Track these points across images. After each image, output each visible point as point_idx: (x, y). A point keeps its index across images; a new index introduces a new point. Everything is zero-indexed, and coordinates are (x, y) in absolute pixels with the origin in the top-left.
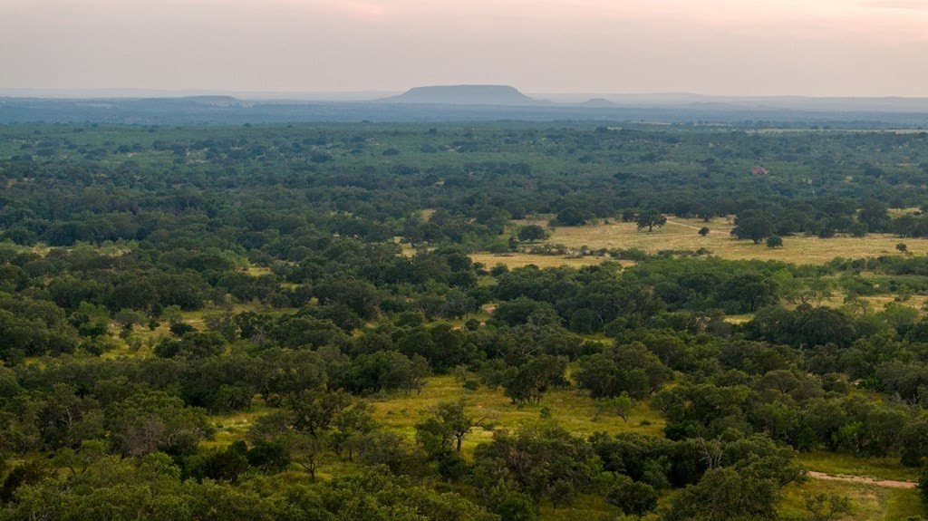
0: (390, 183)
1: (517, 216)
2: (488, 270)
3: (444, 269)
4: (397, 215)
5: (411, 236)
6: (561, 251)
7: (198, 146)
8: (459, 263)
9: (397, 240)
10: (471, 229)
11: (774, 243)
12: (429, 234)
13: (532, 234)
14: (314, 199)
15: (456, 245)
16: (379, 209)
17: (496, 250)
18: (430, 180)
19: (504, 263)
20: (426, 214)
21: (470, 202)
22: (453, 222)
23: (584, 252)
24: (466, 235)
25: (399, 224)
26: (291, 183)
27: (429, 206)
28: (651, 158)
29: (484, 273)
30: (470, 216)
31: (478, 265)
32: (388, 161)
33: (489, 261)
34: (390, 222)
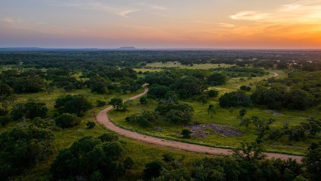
0: (117, 57)
1: (140, 62)
2: (137, 72)
3: (128, 73)
4: (118, 62)
5: (120, 65)
6: (150, 68)
7: (88, 53)
8: (131, 71)
9: (117, 66)
10: (132, 64)
11: (192, 65)
12: (124, 65)
13: (144, 65)
14: (103, 59)
15: (129, 67)
16: (114, 61)
17: (137, 68)
18: (124, 56)
19: (141, 71)
20: (123, 62)
21: (131, 59)
22: (128, 63)
23: (155, 68)
24: (131, 65)
25: (118, 63)
26: (101, 57)
27: (123, 60)
28: (156, 54)
29: (137, 73)
30: (131, 62)
31: (135, 71)
32: (117, 55)
33: (137, 70)
34: (116, 63)
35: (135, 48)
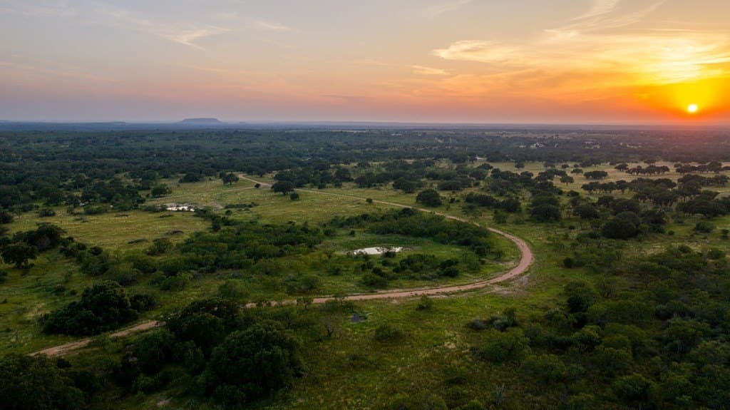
35: (219, 122)
